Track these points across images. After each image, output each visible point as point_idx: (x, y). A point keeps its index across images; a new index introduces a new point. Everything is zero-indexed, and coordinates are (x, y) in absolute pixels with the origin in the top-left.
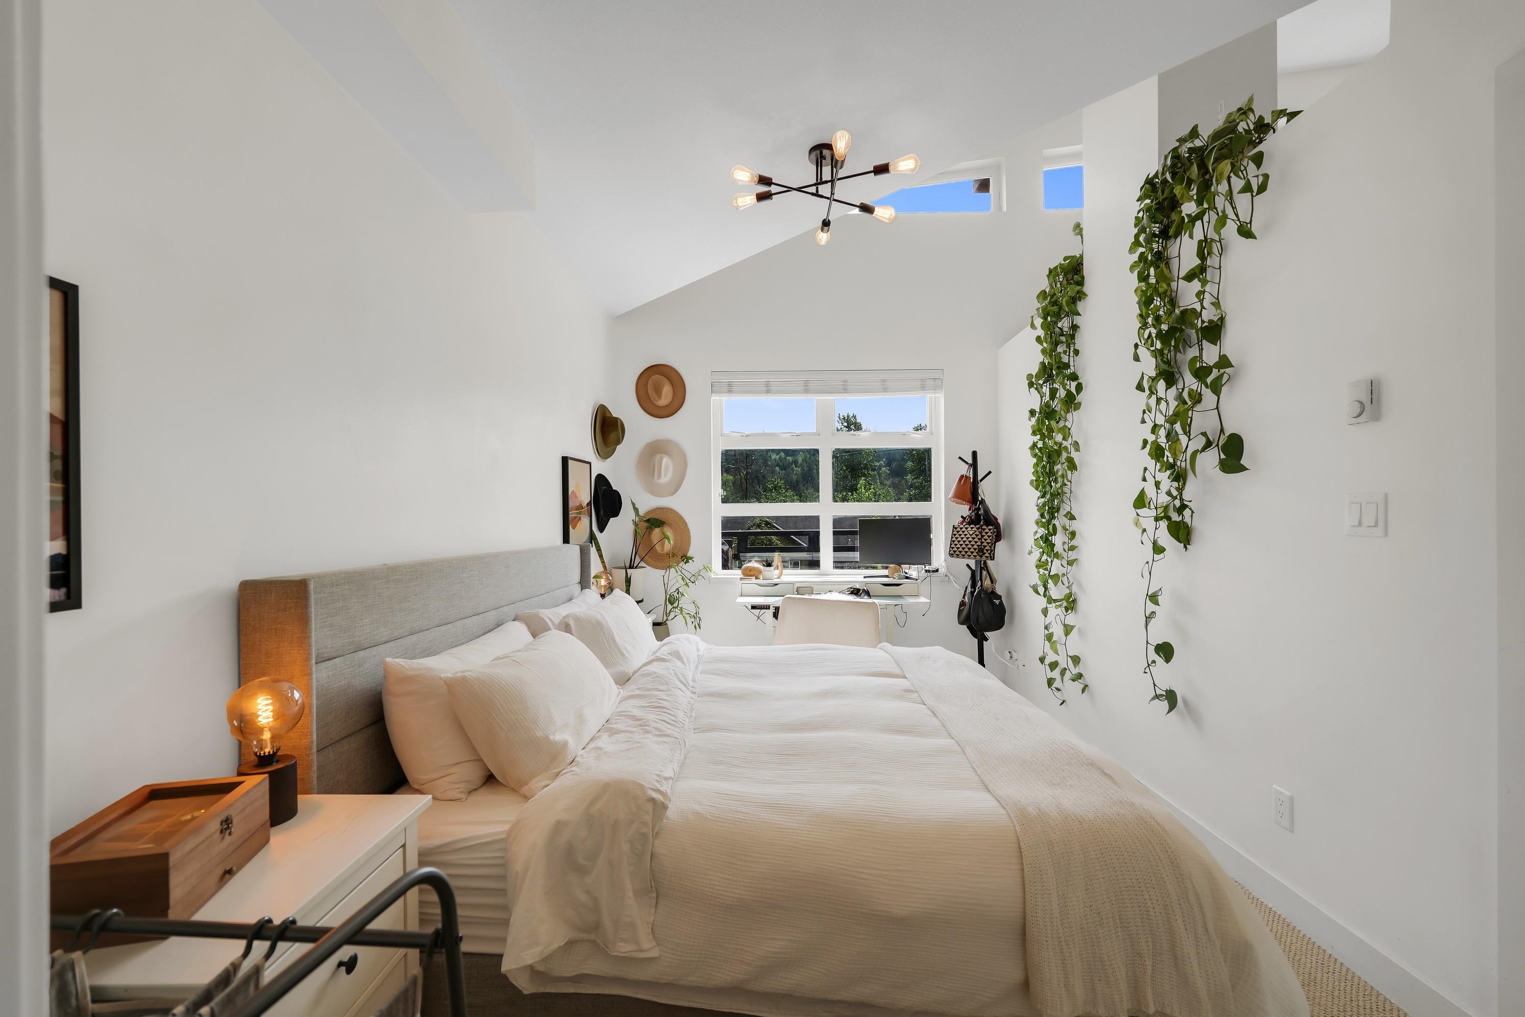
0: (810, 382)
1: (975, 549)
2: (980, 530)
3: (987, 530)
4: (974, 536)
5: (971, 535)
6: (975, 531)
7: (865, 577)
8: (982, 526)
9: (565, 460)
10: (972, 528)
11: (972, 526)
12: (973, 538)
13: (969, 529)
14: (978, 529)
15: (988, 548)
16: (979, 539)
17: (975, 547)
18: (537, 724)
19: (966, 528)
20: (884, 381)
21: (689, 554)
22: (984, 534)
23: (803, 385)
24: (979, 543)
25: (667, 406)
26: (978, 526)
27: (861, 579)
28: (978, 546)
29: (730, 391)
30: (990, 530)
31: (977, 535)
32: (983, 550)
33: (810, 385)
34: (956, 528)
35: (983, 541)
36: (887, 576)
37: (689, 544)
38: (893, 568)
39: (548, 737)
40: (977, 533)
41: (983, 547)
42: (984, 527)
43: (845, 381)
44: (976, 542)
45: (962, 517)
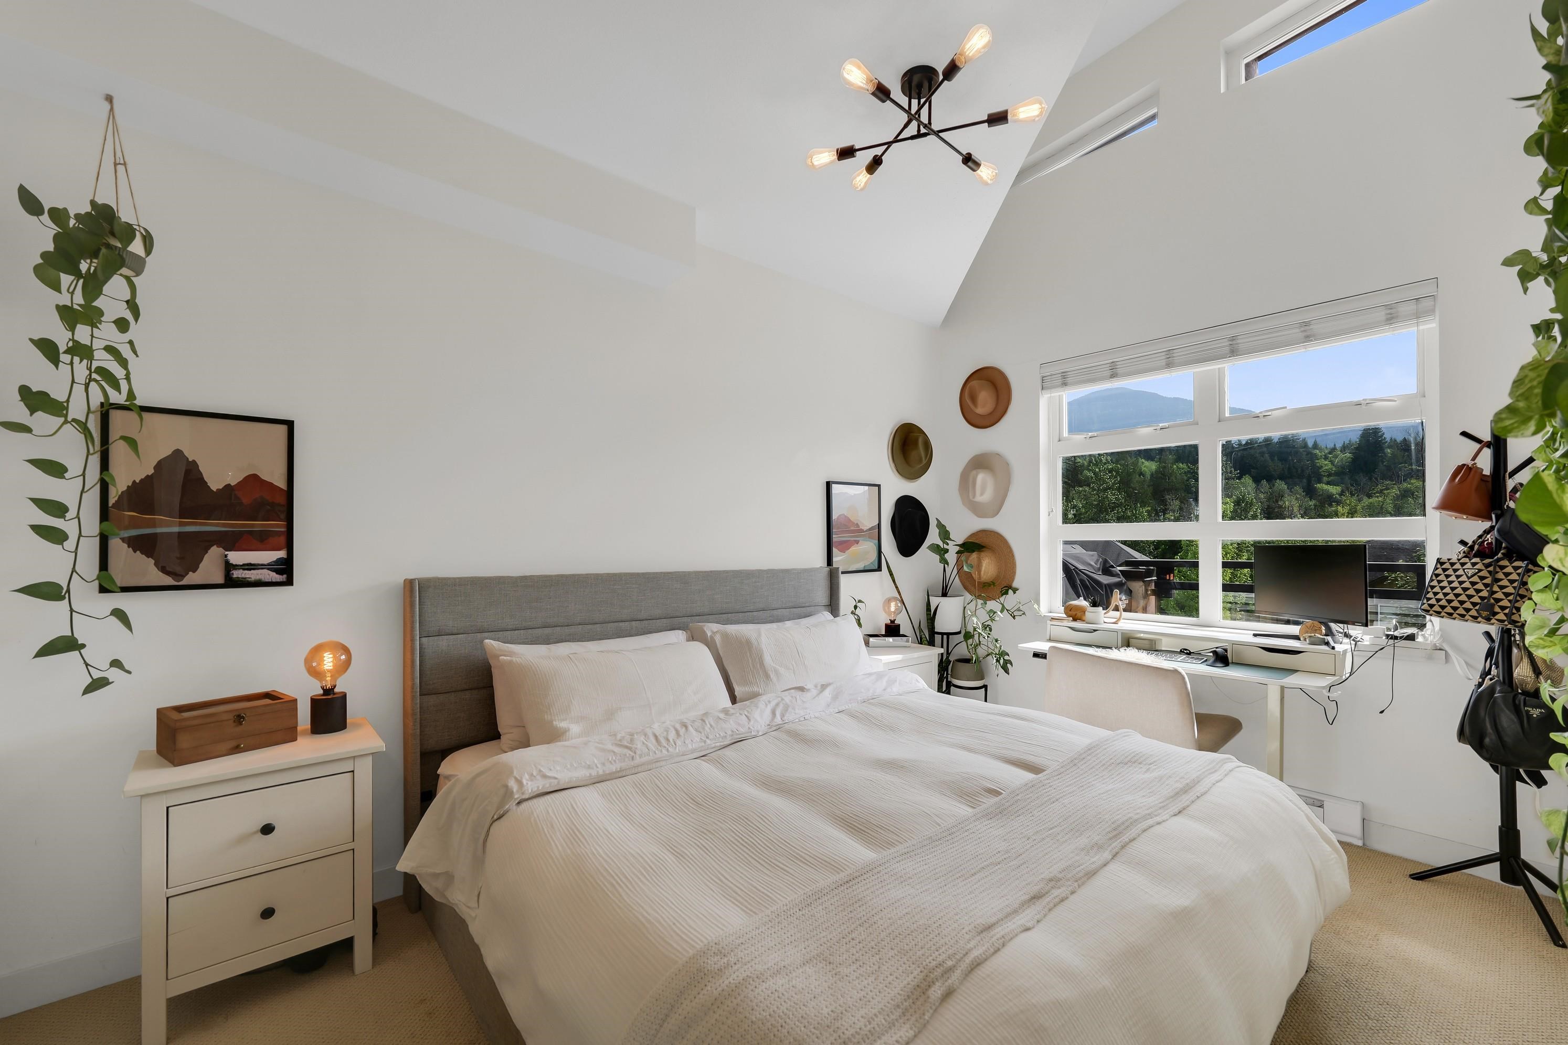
0: (1175, 351)
1: (1474, 604)
2: (1491, 569)
3: (1509, 569)
4: (1475, 579)
5: (1469, 578)
6: (1480, 570)
7: (1255, 635)
8: (1499, 560)
9: (828, 485)
10: (1474, 564)
11: (1474, 560)
12: (1473, 584)
13: (1469, 565)
14: (1487, 566)
15: (1505, 603)
16: (1486, 585)
17: (1476, 599)
18: (550, 709)
19: (1463, 564)
20: (1307, 324)
21: (1015, 585)
22: (1500, 575)
23: (1164, 357)
24: (1485, 594)
25: (991, 413)
26: (1487, 561)
27: (1248, 638)
28: (1482, 598)
29: (1065, 384)
30: (1516, 568)
31: (1482, 578)
32: (1493, 605)
33: (1174, 355)
34: (1442, 564)
35: (1496, 588)
36: (1297, 638)
37: (1014, 573)
38: (1308, 625)
39: (552, 721)
40: (1484, 573)
41: (1492, 601)
42: (1505, 563)
43: (1233, 339)
44: (1478, 591)
45: (1463, 543)
